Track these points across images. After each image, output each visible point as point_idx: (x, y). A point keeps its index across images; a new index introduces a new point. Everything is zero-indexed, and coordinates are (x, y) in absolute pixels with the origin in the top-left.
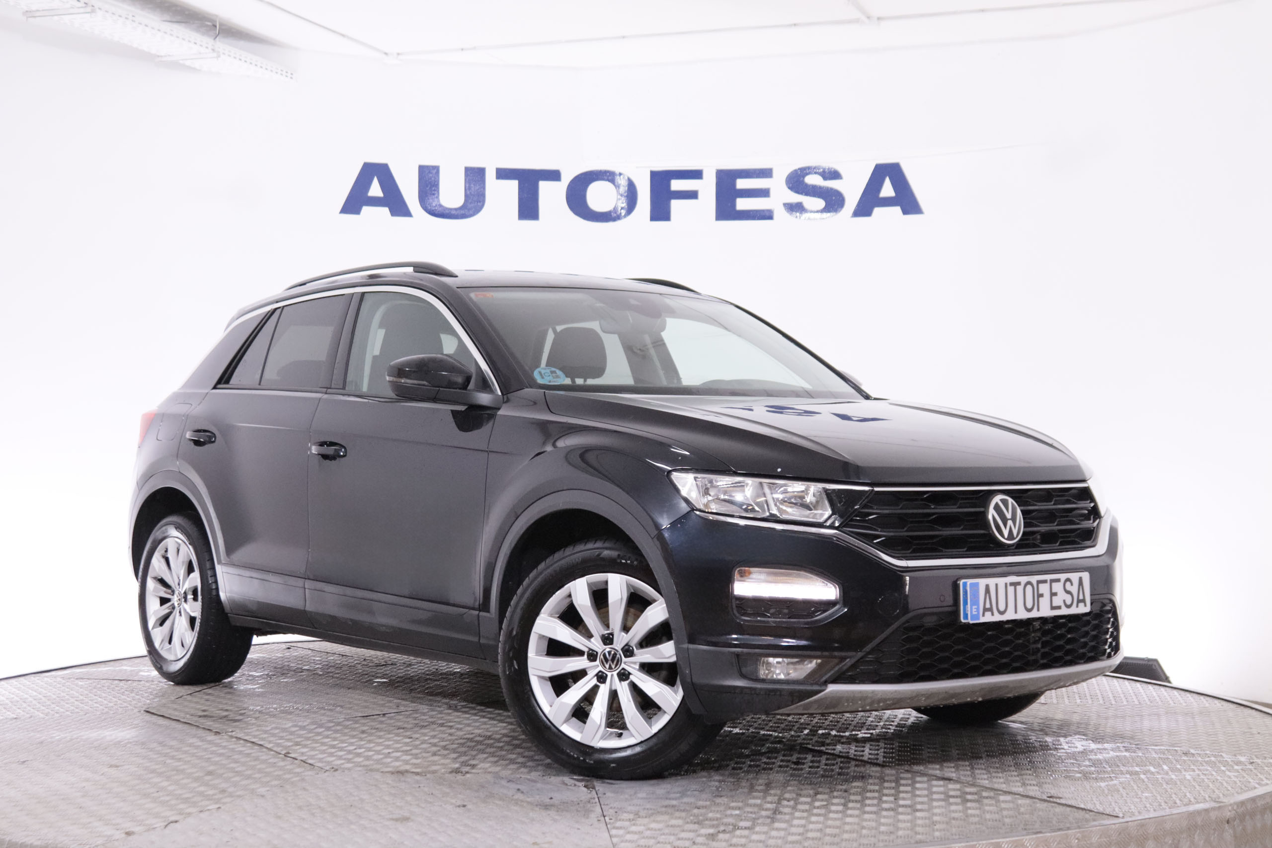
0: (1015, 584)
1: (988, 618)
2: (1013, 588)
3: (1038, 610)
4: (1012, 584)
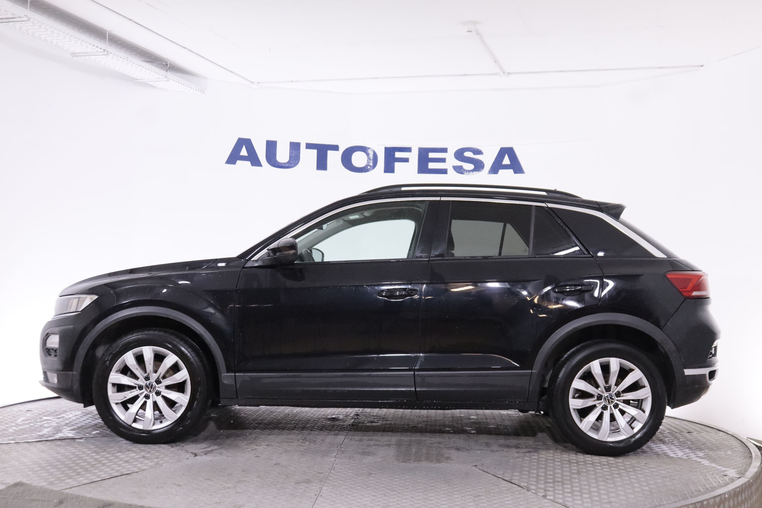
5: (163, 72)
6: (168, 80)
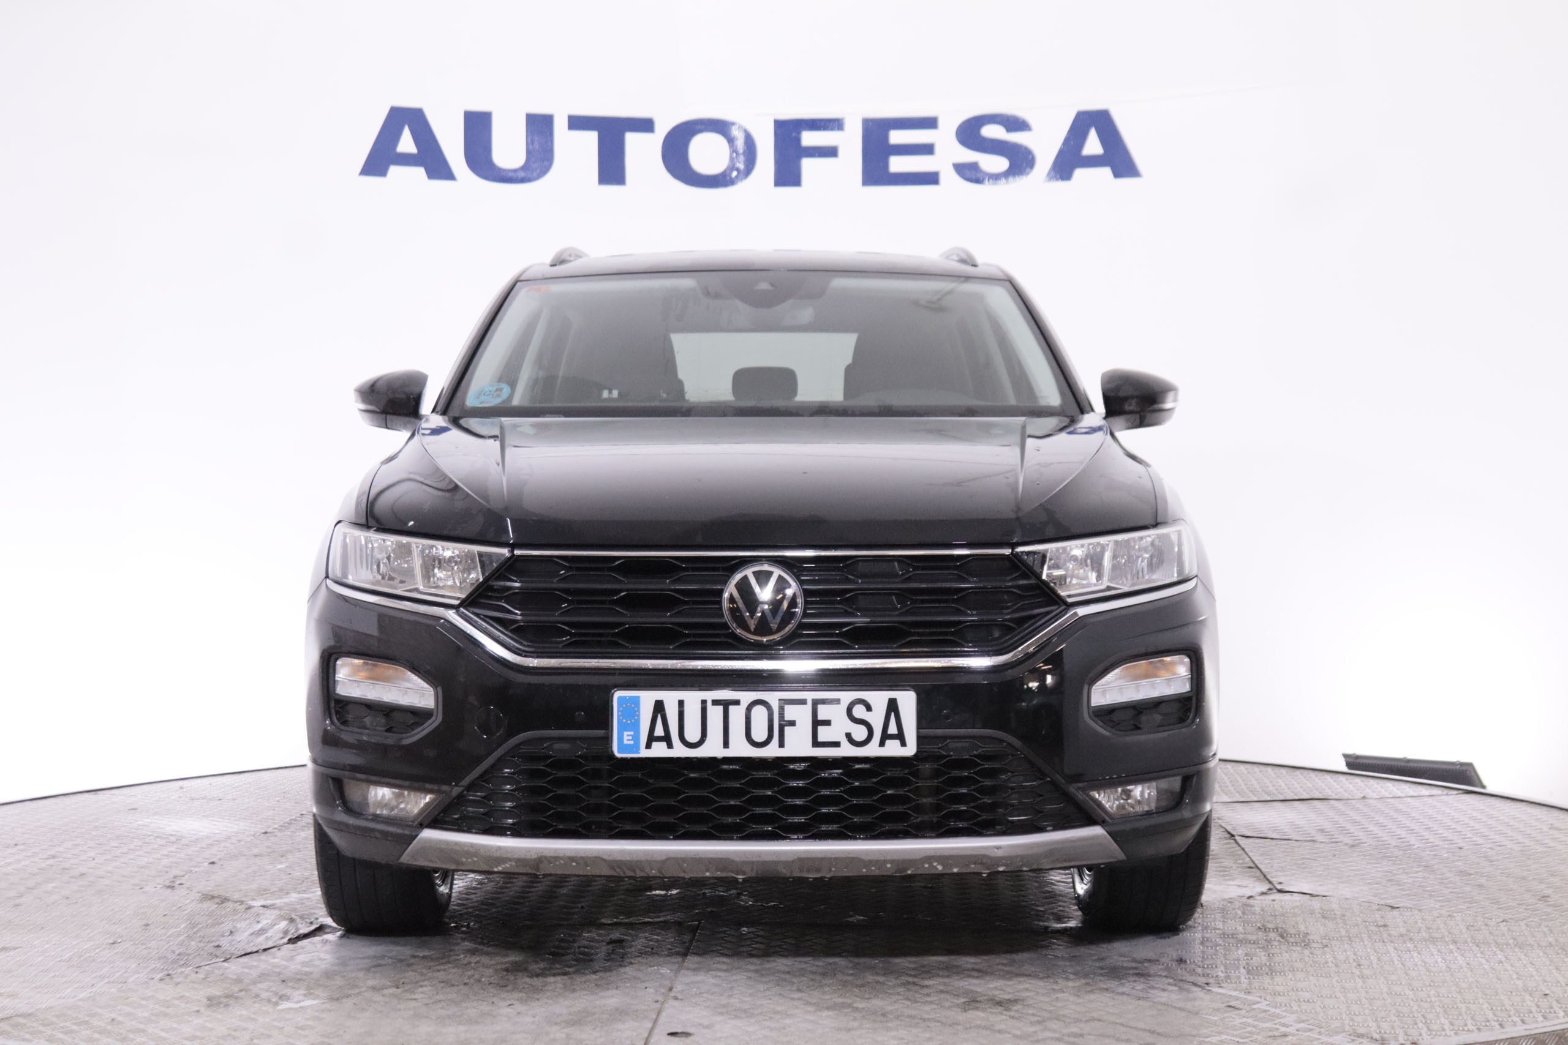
0: (726, 704)
1: (659, 750)
2: (720, 708)
3: (782, 745)
4: (715, 702)
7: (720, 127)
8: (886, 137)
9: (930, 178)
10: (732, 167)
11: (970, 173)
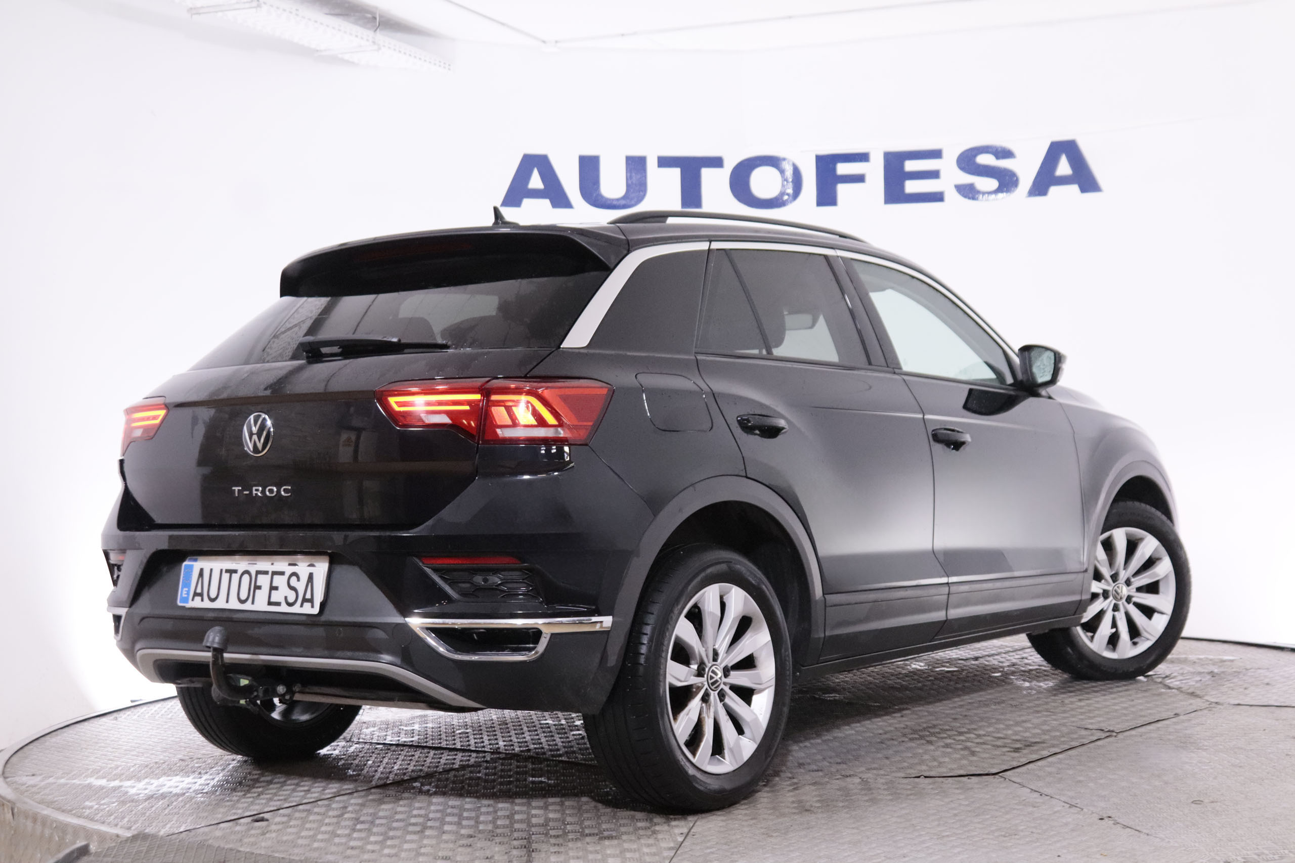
5: (368, 34)
6: (379, 49)
7: (772, 161)
8: (902, 166)
9: (937, 197)
10: (782, 194)
11: (968, 192)
